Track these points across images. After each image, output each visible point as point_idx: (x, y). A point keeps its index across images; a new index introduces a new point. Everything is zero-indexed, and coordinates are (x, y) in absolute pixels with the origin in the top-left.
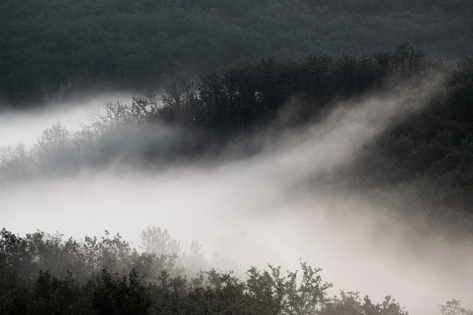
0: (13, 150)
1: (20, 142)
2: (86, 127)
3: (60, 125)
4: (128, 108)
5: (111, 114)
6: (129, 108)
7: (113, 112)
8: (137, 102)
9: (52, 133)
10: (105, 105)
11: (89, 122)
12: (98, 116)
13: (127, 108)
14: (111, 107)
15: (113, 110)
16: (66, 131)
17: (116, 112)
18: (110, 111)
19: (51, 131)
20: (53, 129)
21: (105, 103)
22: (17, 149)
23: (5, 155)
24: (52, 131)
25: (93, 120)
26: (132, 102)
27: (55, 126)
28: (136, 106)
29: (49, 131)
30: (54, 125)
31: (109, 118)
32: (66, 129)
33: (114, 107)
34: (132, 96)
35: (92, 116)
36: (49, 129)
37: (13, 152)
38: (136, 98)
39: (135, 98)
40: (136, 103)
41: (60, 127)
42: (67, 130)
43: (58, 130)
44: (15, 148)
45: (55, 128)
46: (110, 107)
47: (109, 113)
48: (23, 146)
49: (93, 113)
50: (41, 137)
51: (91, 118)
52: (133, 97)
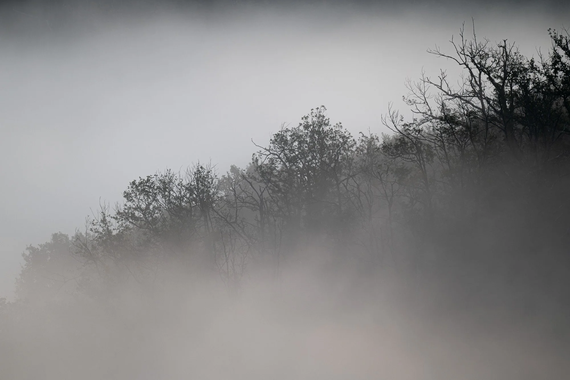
0: (175, 192)
1: (201, 168)
2: (411, 128)
3: (325, 118)
4: (539, 71)
5: (480, 88)
6: (544, 71)
7: (490, 79)
8: (566, 54)
9: (300, 143)
10: (463, 57)
11: (414, 107)
12: (441, 89)
13: (536, 69)
14: (483, 62)
15: (489, 75)
16: (343, 137)
17: (497, 81)
18: (478, 76)
19: (296, 136)
20: (302, 128)
21: (463, 50)
22: (189, 189)
23: (151, 207)
24: (301, 136)
25: (426, 102)
26: (552, 52)
27: (310, 121)
28: (562, 64)
29: (289, 133)
30: (306, 118)
31: (477, 98)
32: (343, 130)
33: (494, 65)
34: (553, 35)
35: (423, 91)
36: (290, 129)
37: (177, 198)
38: (564, 41)
39: (561, 41)
40: (564, 56)
41: (326, 125)
42: (346, 134)
43: (319, 133)
44: (184, 183)
45: (311, 125)
46: (480, 63)
47: (476, 82)
48: (210, 180)
49: (426, 80)
50: (263, 151)
51: (420, 95)
52: (555, 37)
